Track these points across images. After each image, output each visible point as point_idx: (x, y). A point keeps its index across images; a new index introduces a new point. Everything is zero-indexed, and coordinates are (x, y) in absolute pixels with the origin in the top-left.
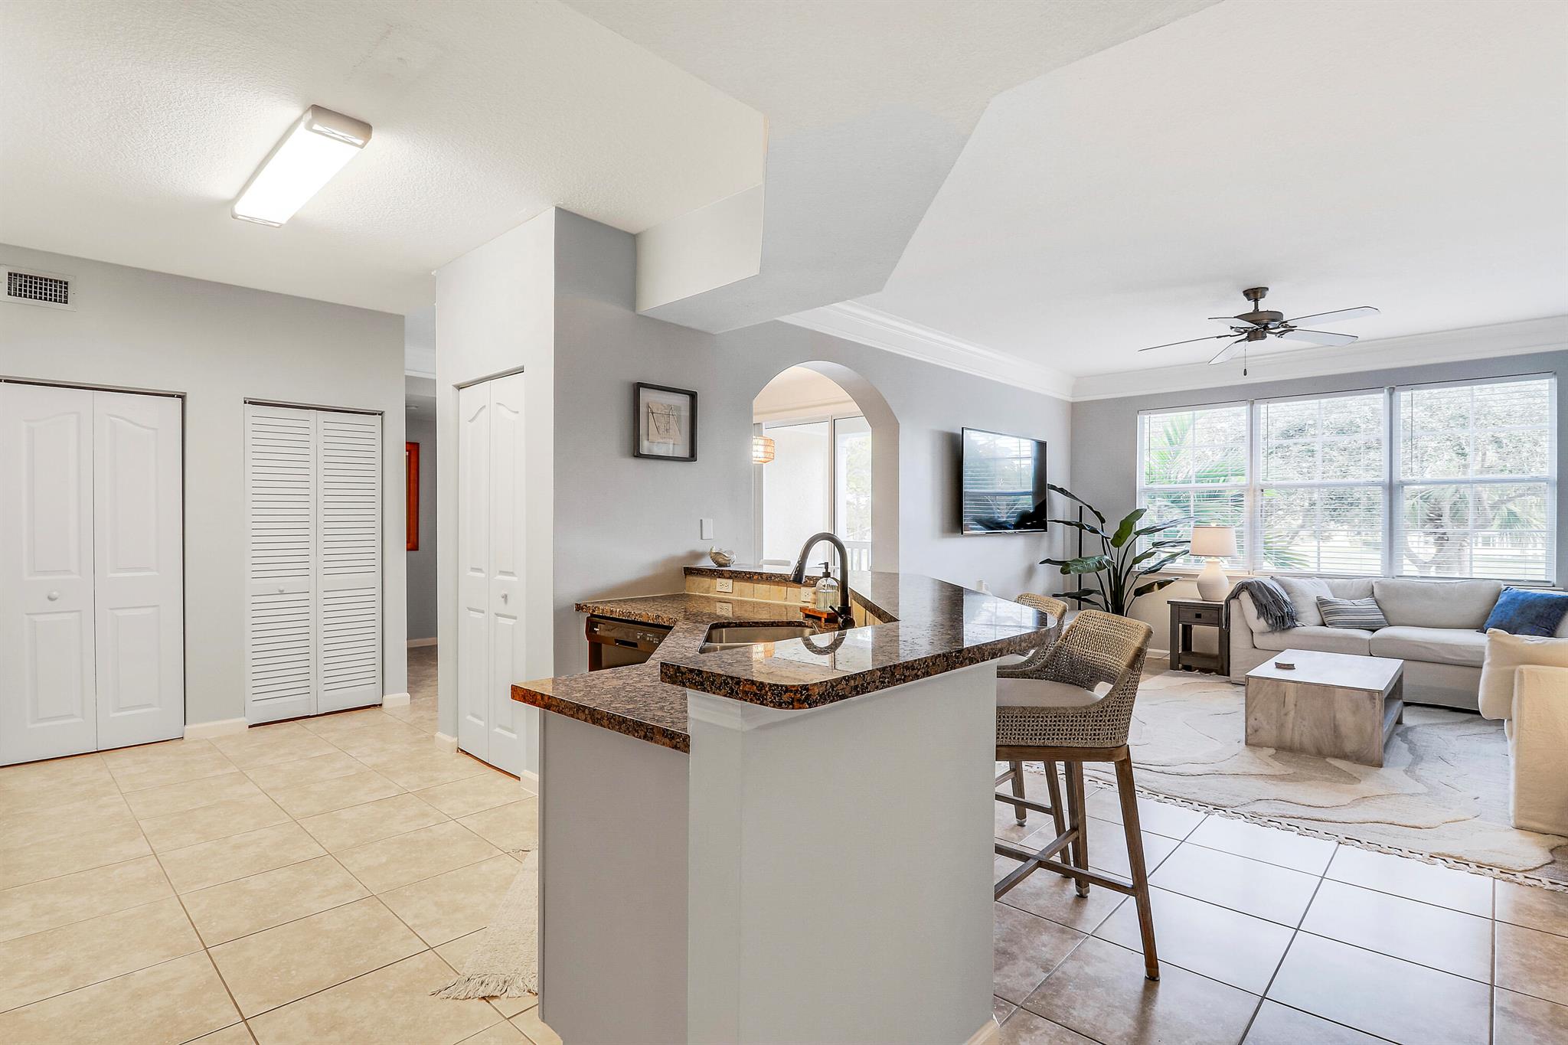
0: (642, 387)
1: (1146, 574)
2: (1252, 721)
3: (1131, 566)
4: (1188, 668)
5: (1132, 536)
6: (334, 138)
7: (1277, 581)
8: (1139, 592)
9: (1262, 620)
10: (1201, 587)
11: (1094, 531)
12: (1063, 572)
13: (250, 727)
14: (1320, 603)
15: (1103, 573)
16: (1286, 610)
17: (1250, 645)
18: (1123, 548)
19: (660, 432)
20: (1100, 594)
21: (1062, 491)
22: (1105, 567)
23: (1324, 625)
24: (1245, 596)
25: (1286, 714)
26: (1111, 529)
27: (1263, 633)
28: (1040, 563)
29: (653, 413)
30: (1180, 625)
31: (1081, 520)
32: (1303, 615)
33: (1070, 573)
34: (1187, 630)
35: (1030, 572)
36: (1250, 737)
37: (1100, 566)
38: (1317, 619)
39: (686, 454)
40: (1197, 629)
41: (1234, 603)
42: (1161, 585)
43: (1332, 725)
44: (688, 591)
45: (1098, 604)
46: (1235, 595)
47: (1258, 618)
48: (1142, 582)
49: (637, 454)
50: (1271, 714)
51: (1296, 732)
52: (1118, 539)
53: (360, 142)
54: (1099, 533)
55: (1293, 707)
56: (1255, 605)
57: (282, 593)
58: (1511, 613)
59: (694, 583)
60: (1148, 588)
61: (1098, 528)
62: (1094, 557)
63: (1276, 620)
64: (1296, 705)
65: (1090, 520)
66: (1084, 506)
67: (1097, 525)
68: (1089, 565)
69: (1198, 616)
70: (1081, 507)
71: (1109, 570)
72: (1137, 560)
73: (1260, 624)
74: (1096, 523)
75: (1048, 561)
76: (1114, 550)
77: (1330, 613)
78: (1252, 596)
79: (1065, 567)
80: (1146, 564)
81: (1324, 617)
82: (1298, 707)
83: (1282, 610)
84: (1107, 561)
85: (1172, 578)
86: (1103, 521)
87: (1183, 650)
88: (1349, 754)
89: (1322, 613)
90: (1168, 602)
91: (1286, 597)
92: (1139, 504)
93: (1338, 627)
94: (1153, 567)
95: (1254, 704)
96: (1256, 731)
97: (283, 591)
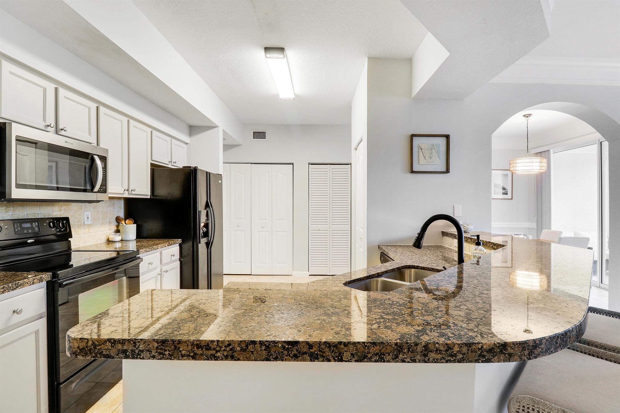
0: (414, 136)
6: (273, 58)
13: (310, 275)
19: (426, 159)
29: (421, 149)
39: (444, 169)
44: (444, 244)
49: (412, 172)
53: (282, 56)
57: (319, 230)
59: (446, 240)
97: (320, 229)
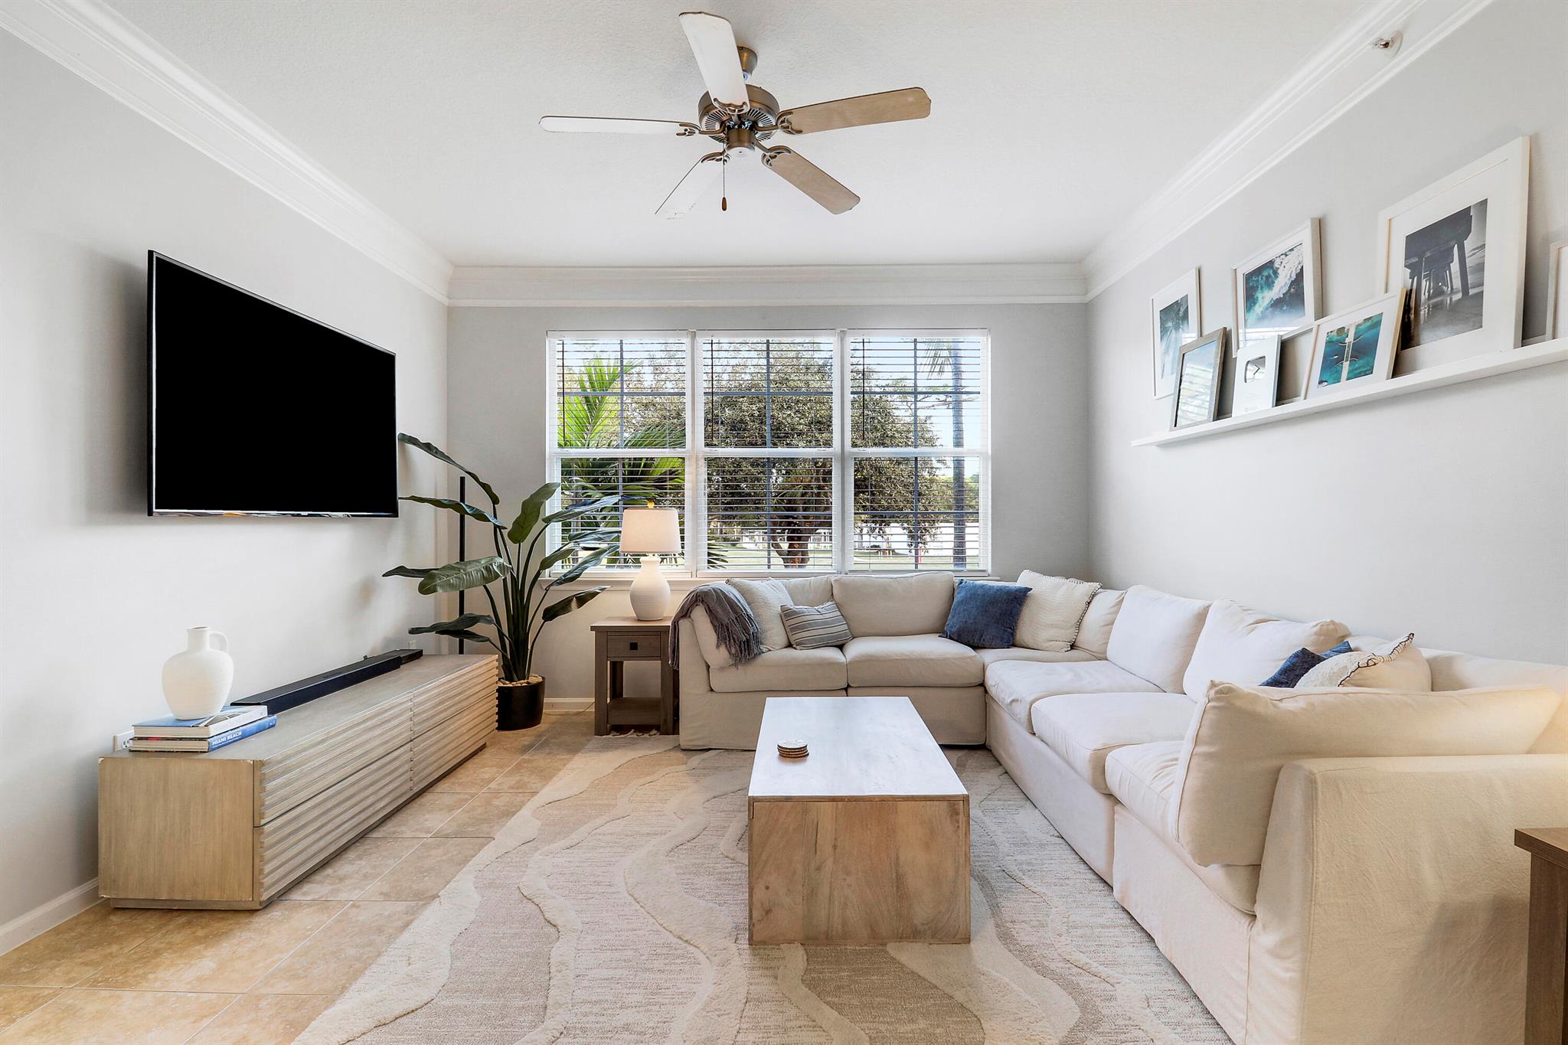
1: (561, 584)
2: (760, 893)
3: (538, 574)
4: (621, 729)
5: (540, 524)
7: (735, 585)
8: (550, 614)
9: (723, 650)
10: (636, 599)
11: (480, 516)
12: (424, 589)
14: (785, 615)
15: (496, 587)
16: (752, 631)
17: (705, 688)
18: (526, 545)
20: (490, 622)
21: (428, 447)
22: (497, 576)
23: (790, 645)
24: (700, 614)
25: (818, 869)
26: (508, 516)
27: (722, 669)
28: (383, 576)
30: (609, 662)
31: (462, 499)
32: (768, 634)
33: (435, 591)
34: (617, 668)
35: (365, 592)
36: (757, 927)
37: (489, 576)
38: (783, 641)
40: (631, 667)
41: (684, 624)
42: (582, 600)
43: (894, 875)
45: (488, 640)
46: (685, 613)
47: (718, 646)
48: (552, 600)
50: (794, 873)
51: (836, 903)
52: (519, 531)
54: (490, 521)
55: (831, 849)
56: (715, 627)
58: (974, 612)
60: (562, 608)
61: (489, 514)
62: (478, 561)
63: (740, 647)
64: (835, 847)
65: (477, 498)
66: (468, 477)
67: (486, 508)
68: (470, 574)
69: (634, 646)
70: (462, 480)
71: (505, 580)
72: (547, 563)
73: (719, 656)
74: (484, 505)
75: (400, 571)
76: (512, 547)
77: (797, 628)
78: (710, 612)
79: (428, 580)
80: (558, 569)
81: (790, 634)
82: (838, 851)
83: (746, 629)
84: (501, 566)
85: (596, 589)
86: (495, 500)
87: (611, 700)
88: (920, 927)
89: (788, 629)
90: (593, 628)
91: (750, 612)
92: (550, 476)
93: (808, 648)
94: (570, 572)
95: (764, 858)
96: (768, 912)
